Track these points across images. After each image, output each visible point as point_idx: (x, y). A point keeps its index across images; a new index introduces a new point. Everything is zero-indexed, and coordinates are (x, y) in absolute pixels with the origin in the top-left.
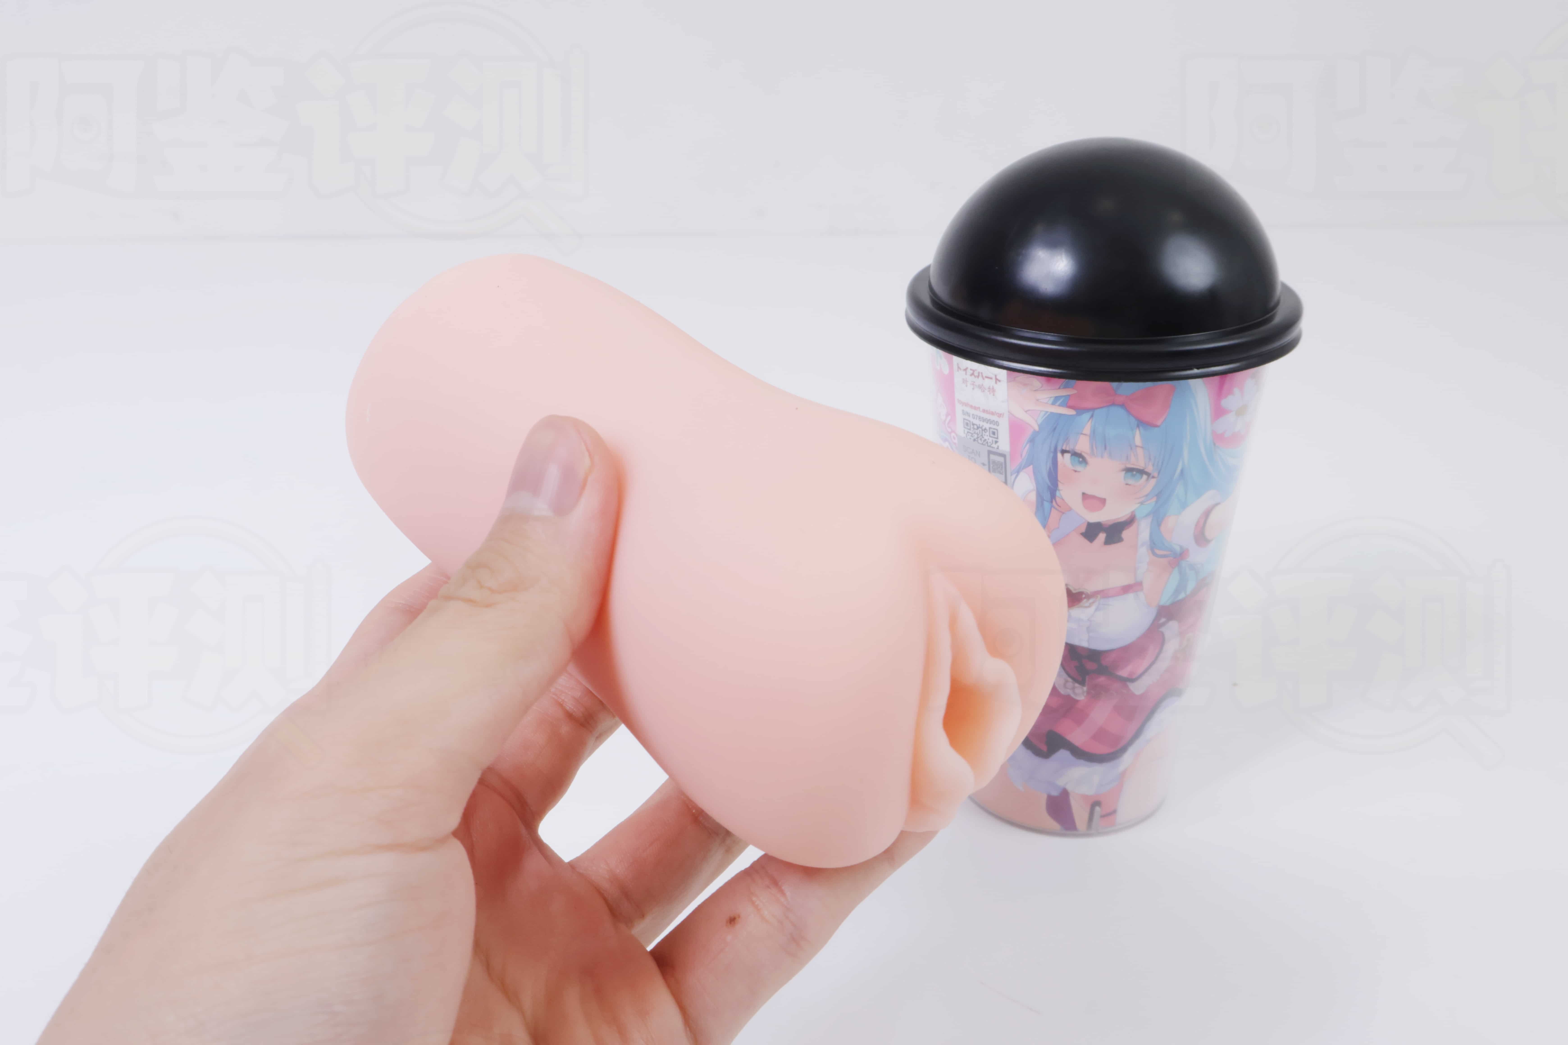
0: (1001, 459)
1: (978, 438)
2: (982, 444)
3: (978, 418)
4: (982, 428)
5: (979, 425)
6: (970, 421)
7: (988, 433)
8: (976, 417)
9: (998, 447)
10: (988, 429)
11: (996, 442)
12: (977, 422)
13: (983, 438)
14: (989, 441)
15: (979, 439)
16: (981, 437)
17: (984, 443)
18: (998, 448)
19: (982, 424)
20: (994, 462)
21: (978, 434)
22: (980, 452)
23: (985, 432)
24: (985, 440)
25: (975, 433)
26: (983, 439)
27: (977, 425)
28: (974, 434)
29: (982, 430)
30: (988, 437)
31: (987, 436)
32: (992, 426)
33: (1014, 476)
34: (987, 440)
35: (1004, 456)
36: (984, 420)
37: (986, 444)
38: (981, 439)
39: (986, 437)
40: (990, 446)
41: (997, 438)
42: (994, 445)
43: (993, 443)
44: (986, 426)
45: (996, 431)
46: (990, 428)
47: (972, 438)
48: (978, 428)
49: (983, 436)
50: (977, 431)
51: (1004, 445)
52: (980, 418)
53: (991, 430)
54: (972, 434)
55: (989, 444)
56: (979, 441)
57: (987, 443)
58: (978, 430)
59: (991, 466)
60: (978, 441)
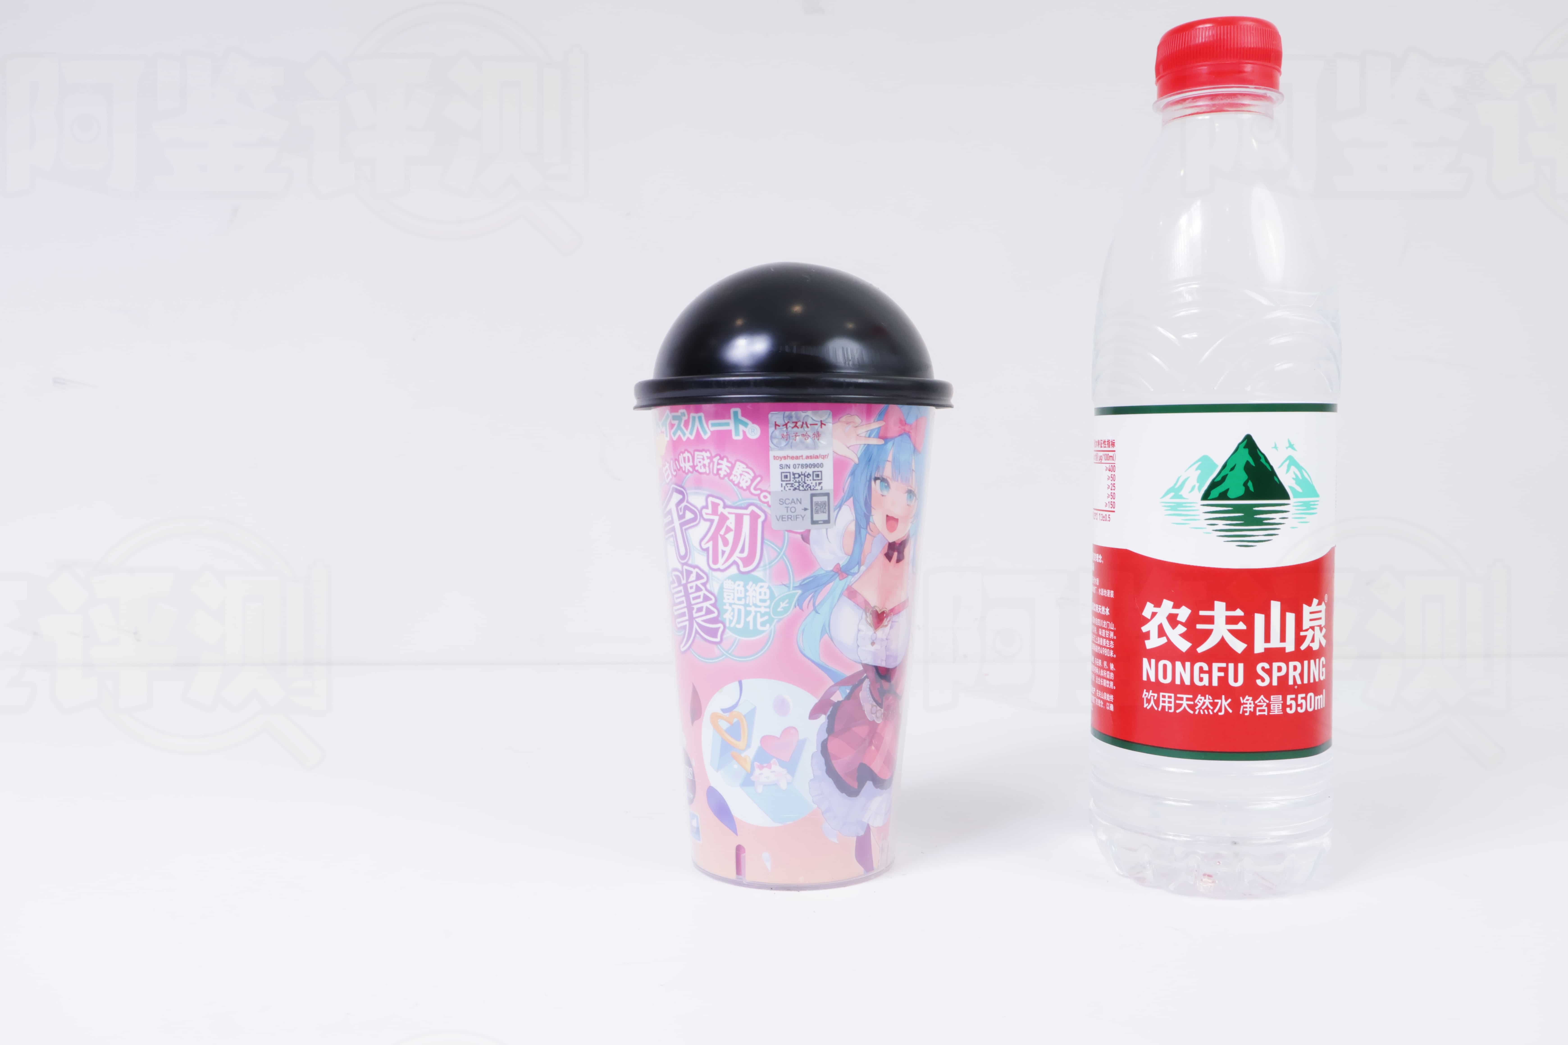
0: (825, 499)
1: (800, 485)
2: (805, 490)
3: (800, 466)
4: (804, 475)
5: (802, 472)
6: (790, 473)
7: (811, 478)
8: (797, 466)
9: (822, 487)
10: (811, 473)
11: (820, 484)
12: (799, 470)
13: (805, 483)
14: (812, 485)
15: (800, 487)
16: (803, 483)
17: (806, 489)
18: (821, 489)
19: (804, 470)
20: (817, 504)
21: (799, 482)
22: (801, 499)
23: (808, 477)
24: (808, 485)
25: (796, 482)
26: (805, 485)
27: (798, 474)
28: (795, 484)
29: (805, 476)
30: (812, 481)
31: (810, 480)
32: (816, 469)
33: (837, 511)
34: (811, 484)
35: (828, 495)
36: (807, 466)
37: (809, 489)
38: (803, 486)
39: (808, 482)
40: (813, 489)
41: (821, 479)
42: (818, 487)
43: (816, 485)
44: (809, 471)
45: (820, 473)
46: (813, 472)
47: (792, 488)
48: (800, 476)
49: (806, 482)
50: (797, 480)
51: (828, 484)
52: (802, 466)
53: (815, 473)
54: (792, 484)
55: (812, 488)
56: (801, 488)
57: (810, 487)
58: (800, 478)
59: (814, 508)
60: (799, 489)
